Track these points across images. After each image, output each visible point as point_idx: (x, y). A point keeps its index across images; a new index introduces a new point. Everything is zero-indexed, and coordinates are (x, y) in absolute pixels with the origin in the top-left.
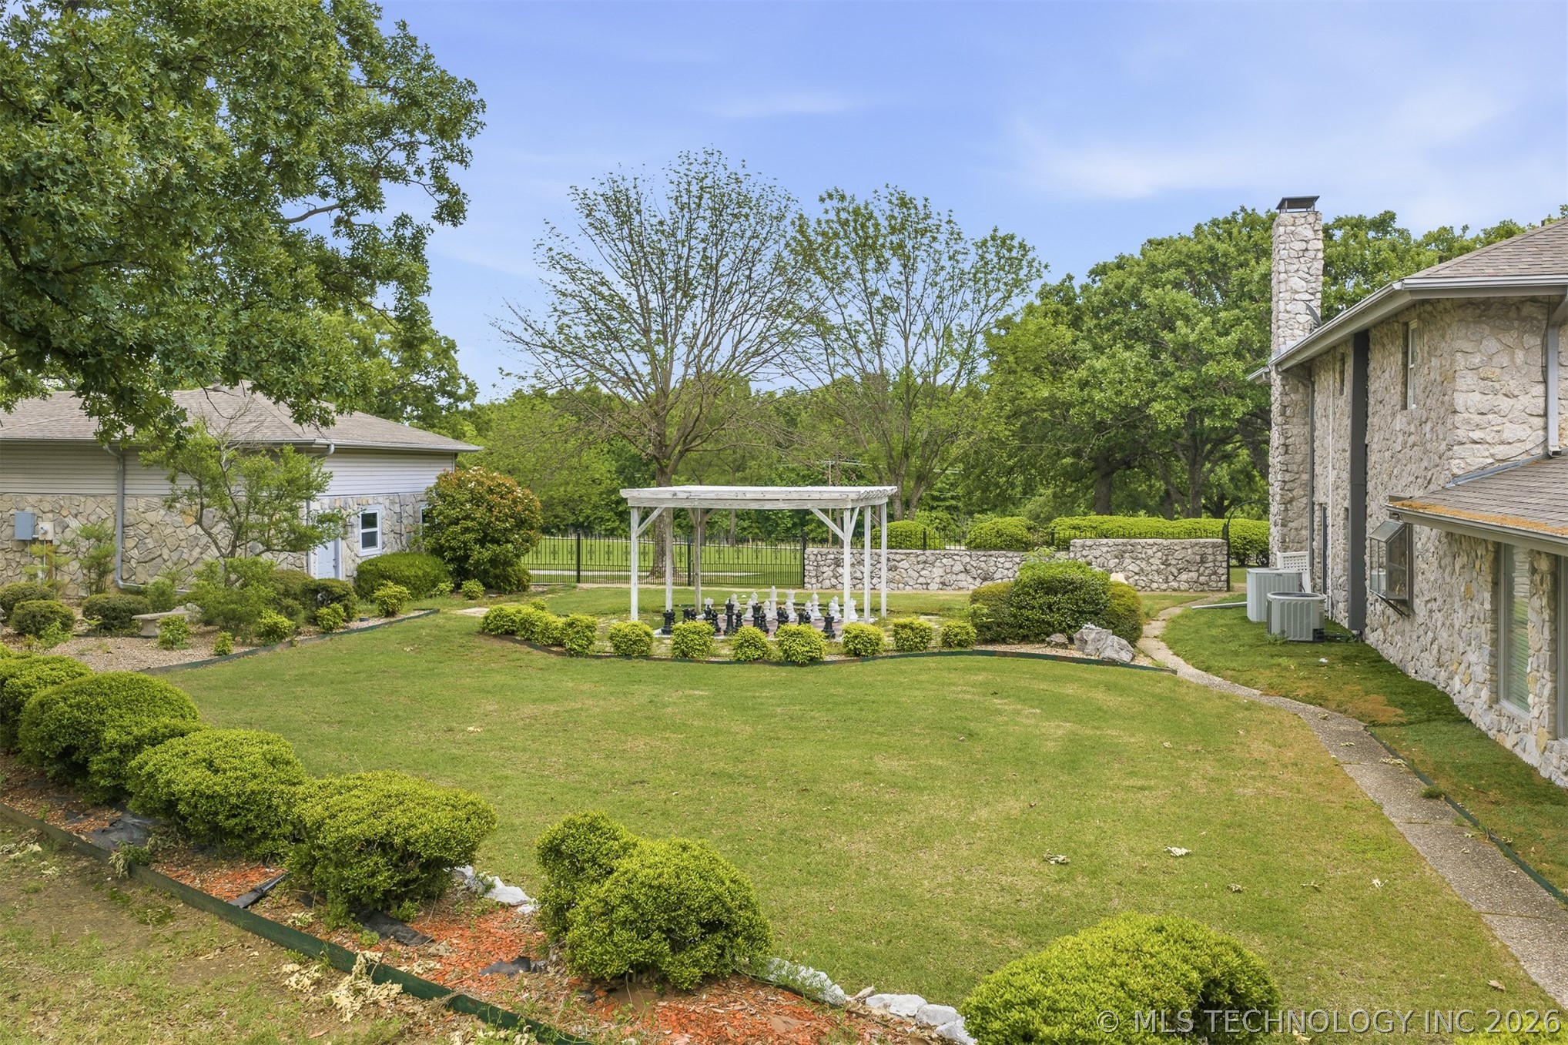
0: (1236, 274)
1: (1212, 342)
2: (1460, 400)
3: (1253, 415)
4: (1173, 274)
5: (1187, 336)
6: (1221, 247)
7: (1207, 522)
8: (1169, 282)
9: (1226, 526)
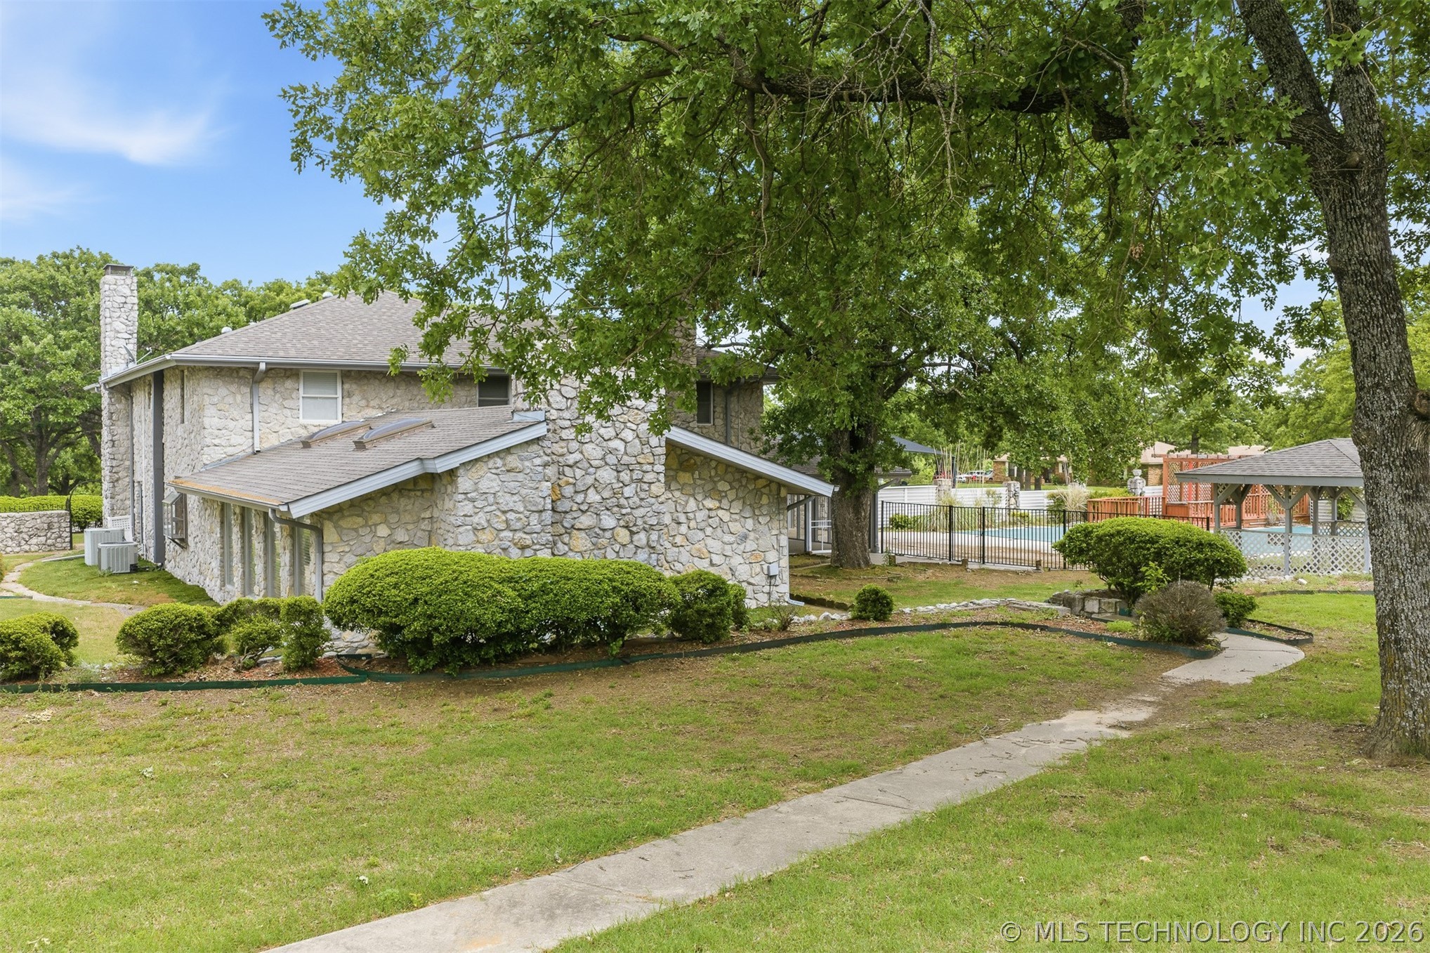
0: (75, 301)
1: (54, 354)
2: (207, 421)
3: (90, 412)
4: (17, 296)
5: (32, 348)
6: (61, 279)
7: (52, 498)
8: (14, 302)
9: (69, 501)
